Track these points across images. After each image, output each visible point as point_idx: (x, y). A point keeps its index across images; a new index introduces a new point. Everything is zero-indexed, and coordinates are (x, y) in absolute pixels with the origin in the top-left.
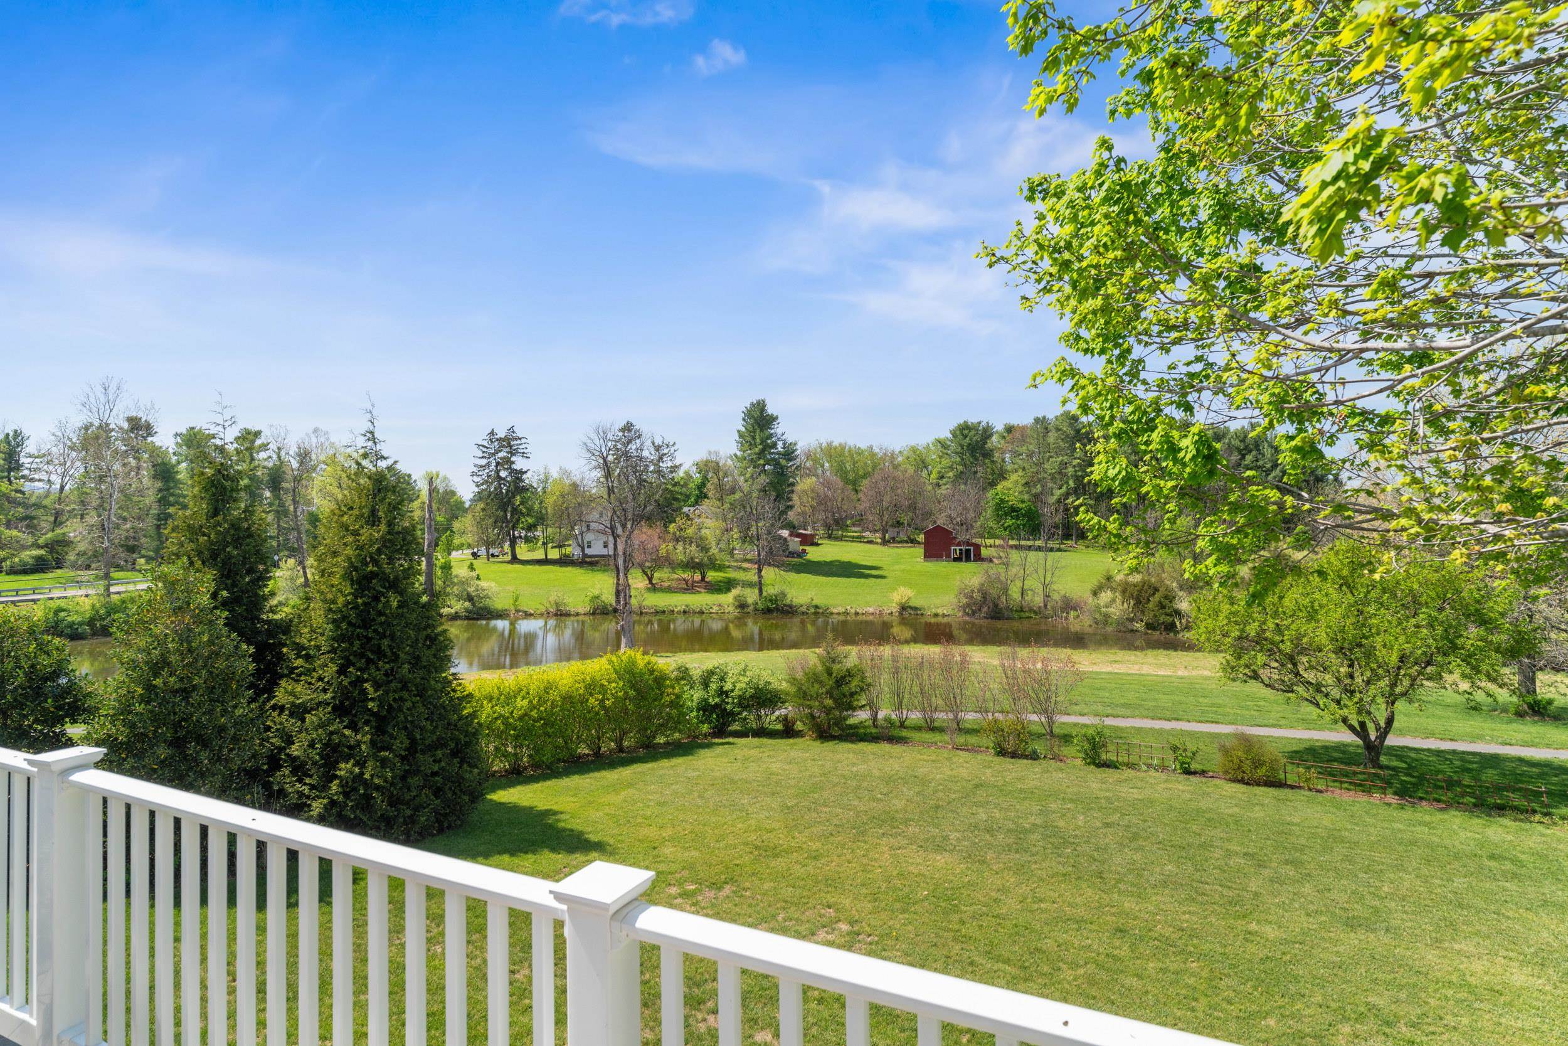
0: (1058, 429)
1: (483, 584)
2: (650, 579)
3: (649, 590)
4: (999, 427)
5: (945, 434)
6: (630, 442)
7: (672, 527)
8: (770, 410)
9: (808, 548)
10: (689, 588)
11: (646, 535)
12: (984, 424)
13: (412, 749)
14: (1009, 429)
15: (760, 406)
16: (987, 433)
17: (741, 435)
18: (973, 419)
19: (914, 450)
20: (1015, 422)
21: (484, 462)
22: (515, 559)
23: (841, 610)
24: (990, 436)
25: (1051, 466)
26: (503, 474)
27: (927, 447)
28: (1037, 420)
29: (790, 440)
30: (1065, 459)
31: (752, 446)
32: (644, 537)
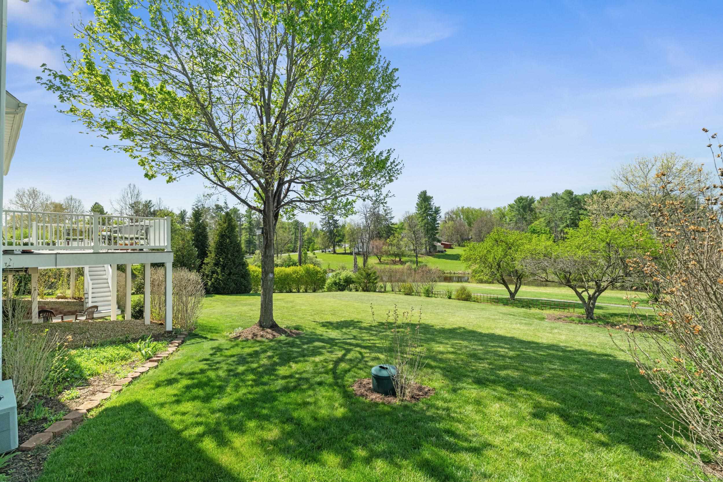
0: (562, 198)
1: (318, 259)
2: (380, 260)
3: (378, 263)
4: (537, 198)
5: (512, 202)
6: (376, 208)
7: (388, 240)
8: (428, 194)
9: (447, 250)
10: (395, 263)
11: (378, 242)
12: (530, 197)
13: (229, 274)
14: (542, 199)
15: (424, 193)
16: (532, 201)
17: (417, 204)
18: (525, 195)
19: (499, 209)
20: (545, 196)
21: (324, 217)
22: (335, 252)
23: (448, 272)
24: (533, 202)
25: (559, 214)
26: (331, 221)
27: (505, 208)
28: (553, 195)
29: (437, 206)
30: (566, 211)
31: (421, 208)
32: (377, 244)
